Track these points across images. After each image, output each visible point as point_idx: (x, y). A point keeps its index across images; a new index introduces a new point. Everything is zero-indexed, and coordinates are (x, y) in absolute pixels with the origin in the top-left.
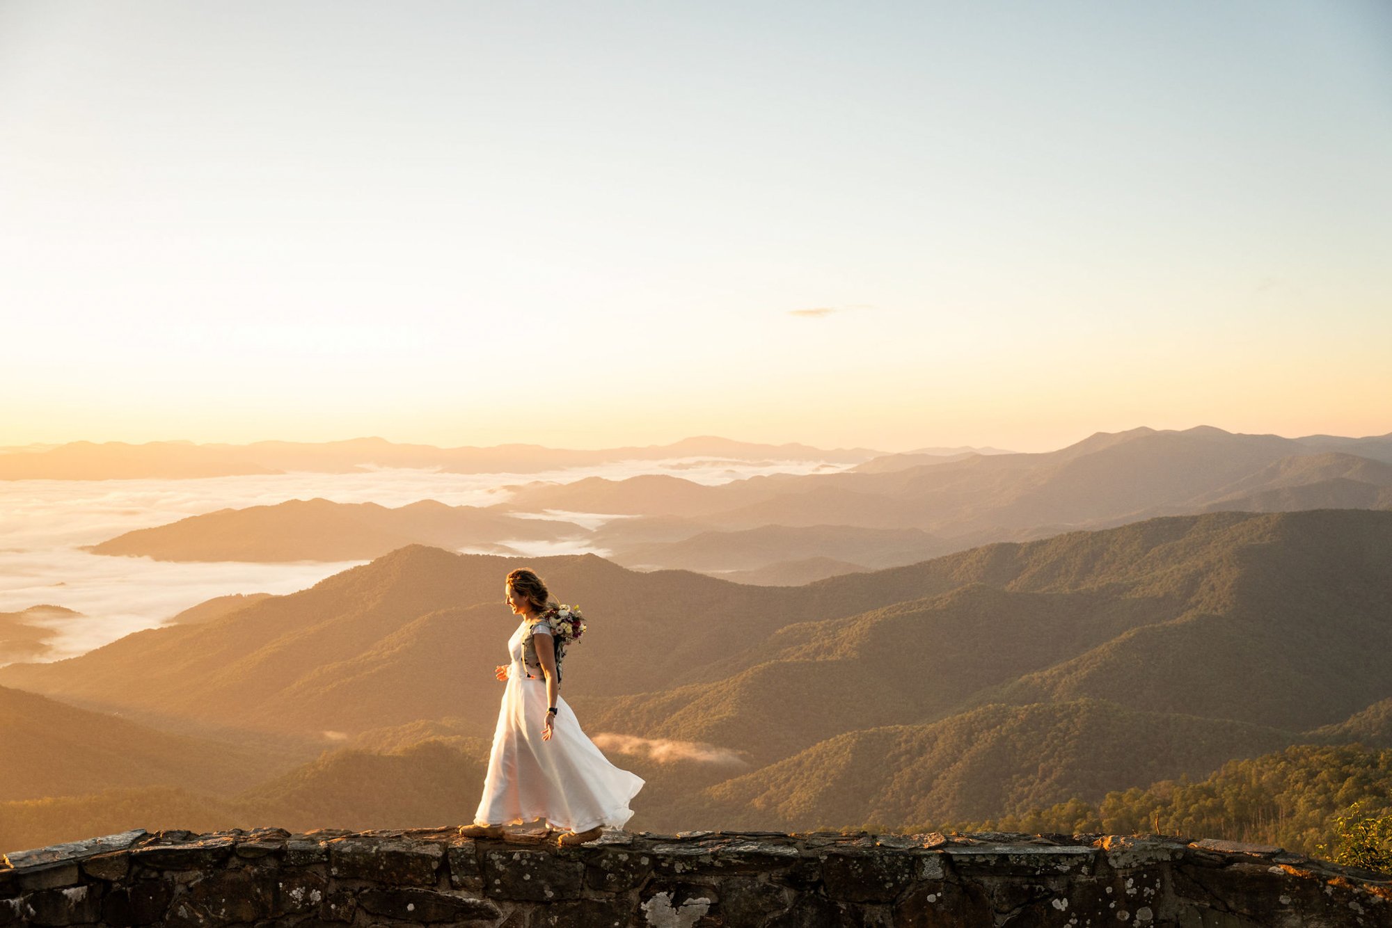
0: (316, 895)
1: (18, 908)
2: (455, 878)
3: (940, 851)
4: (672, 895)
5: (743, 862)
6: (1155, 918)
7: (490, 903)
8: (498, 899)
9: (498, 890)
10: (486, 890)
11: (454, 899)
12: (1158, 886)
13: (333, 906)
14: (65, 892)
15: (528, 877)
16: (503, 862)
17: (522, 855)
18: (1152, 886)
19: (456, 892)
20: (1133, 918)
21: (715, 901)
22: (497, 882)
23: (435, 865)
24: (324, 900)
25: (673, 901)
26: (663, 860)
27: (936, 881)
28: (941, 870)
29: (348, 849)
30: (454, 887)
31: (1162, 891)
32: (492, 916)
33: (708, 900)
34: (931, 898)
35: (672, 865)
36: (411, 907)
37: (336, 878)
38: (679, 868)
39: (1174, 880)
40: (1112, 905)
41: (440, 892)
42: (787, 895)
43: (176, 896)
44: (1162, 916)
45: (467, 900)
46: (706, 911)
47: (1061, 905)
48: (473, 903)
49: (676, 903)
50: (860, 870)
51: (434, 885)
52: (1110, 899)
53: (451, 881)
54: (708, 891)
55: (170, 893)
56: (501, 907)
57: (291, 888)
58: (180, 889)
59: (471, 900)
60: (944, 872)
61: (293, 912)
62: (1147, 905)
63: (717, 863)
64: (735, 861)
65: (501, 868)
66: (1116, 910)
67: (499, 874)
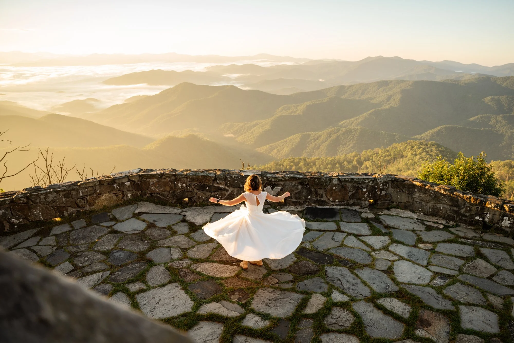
0: (184, 185)
1: (115, 187)
2: (218, 182)
3: (337, 177)
4: (271, 186)
5: (289, 179)
6: (386, 193)
7: (227, 188)
8: (229, 187)
9: (229, 185)
10: (226, 184)
11: (218, 187)
12: (388, 186)
13: (188, 188)
14: (125, 183)
15: (236, 182)
16: (230, 178)
17: (235, 176)
18: (386, 186)
19: (218, 185)
20: (381, 193)
21: (282, 188)
22: (229, 183)
23: (213, 179)
24: (186, 186)
25: (271, 188)
26: (269, 178)
27: (336, 184)
28: (337, 182)
29: (191, 174)
30: (218, 184)
31: (388, 187)
32: (227, 191)
33: (280, 188)
34: (334, 188)
35: (272, 179)
36: (207, 188)
37: (189, 181)
38: (273, 180)
39: (391, 185)
40: (377, 190)
41: (214, 185)
42: (300, 187)
43: (151, 185)
44: (387, 193)
45: (221, 187)
46: (280, 190)
47: (365, 190)
48: (223, 188)
49: (272, 188)
50: (318, 181)
51: (213, 183)
52: (376, 189)
53: (217, 182)
54: (280, 186)
55: (149, 184)
56: (229, 189)
57: (178, 183)
58: (151, 183)
59: (222, 187)
60: (338, 182)
61: (179, 189)
62: (385, 190)
63: (283, 179)
64: (287, 179)
65: (229, 179)
66: (377, 191)
67: (229, 181)
